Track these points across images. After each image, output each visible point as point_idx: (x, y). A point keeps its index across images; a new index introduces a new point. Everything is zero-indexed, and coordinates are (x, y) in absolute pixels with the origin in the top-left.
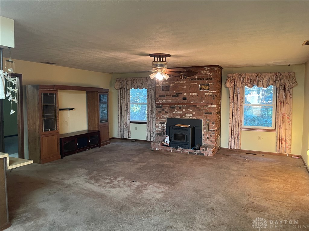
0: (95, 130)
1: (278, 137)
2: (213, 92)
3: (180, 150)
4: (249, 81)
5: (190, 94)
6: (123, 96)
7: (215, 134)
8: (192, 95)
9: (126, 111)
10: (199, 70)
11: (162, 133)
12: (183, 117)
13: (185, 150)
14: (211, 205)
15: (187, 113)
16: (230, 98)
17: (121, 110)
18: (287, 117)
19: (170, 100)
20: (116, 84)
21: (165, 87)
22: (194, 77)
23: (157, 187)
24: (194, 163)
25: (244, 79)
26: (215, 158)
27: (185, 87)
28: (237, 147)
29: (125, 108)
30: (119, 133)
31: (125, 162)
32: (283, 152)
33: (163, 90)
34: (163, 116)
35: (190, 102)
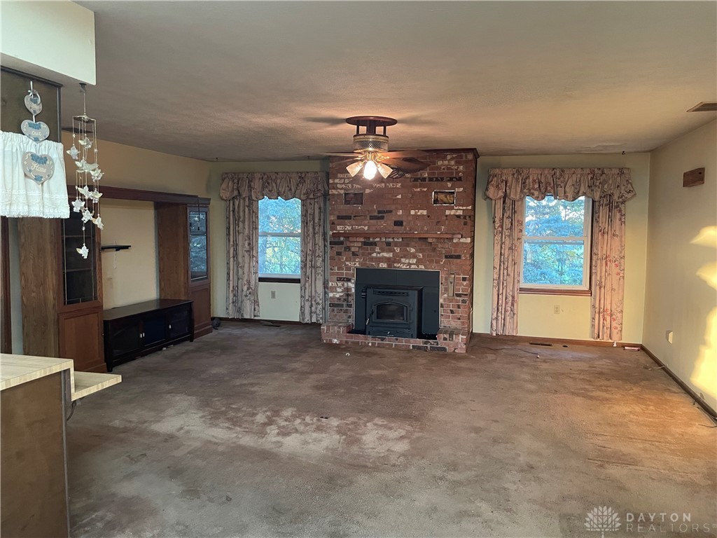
0: (180, 301)
1: (597, 306)
2: (465, 208)
3: (390, 341)
4: (536, 186)
5: (413, 212)
6: (239, 217)
7: (467, 304)
8: (416, 215)
9: (247, 251)
10: (431, 160)
11: (345, 303)
12: (395, 265)
13: (403, 342)
14: (521, 459)
15: (405, 257)
16: (494, 222)
17: (235, 251)
18: (614, 264)
19: (365, 226)
20: (224, 186)
21: (352, 196)
22: (421, 175)
23: (385, 428)
24: (434, 368)
25: (527, 181)
26: (472, 357)
27: (399, 197)
28: (509, 331)
29: (246, 245)
30: (231, 305)
31: (277, 374)
32: (606, 339)
33: (347, 202)
34: (347, 263)
35: (410, 230)
